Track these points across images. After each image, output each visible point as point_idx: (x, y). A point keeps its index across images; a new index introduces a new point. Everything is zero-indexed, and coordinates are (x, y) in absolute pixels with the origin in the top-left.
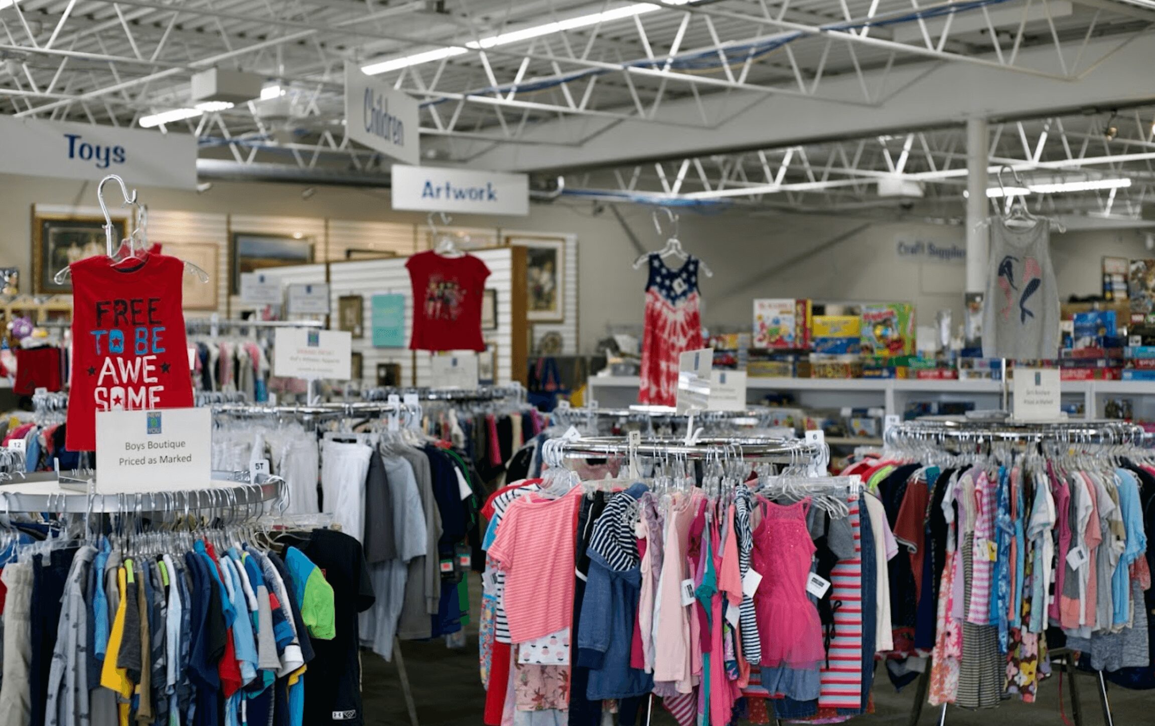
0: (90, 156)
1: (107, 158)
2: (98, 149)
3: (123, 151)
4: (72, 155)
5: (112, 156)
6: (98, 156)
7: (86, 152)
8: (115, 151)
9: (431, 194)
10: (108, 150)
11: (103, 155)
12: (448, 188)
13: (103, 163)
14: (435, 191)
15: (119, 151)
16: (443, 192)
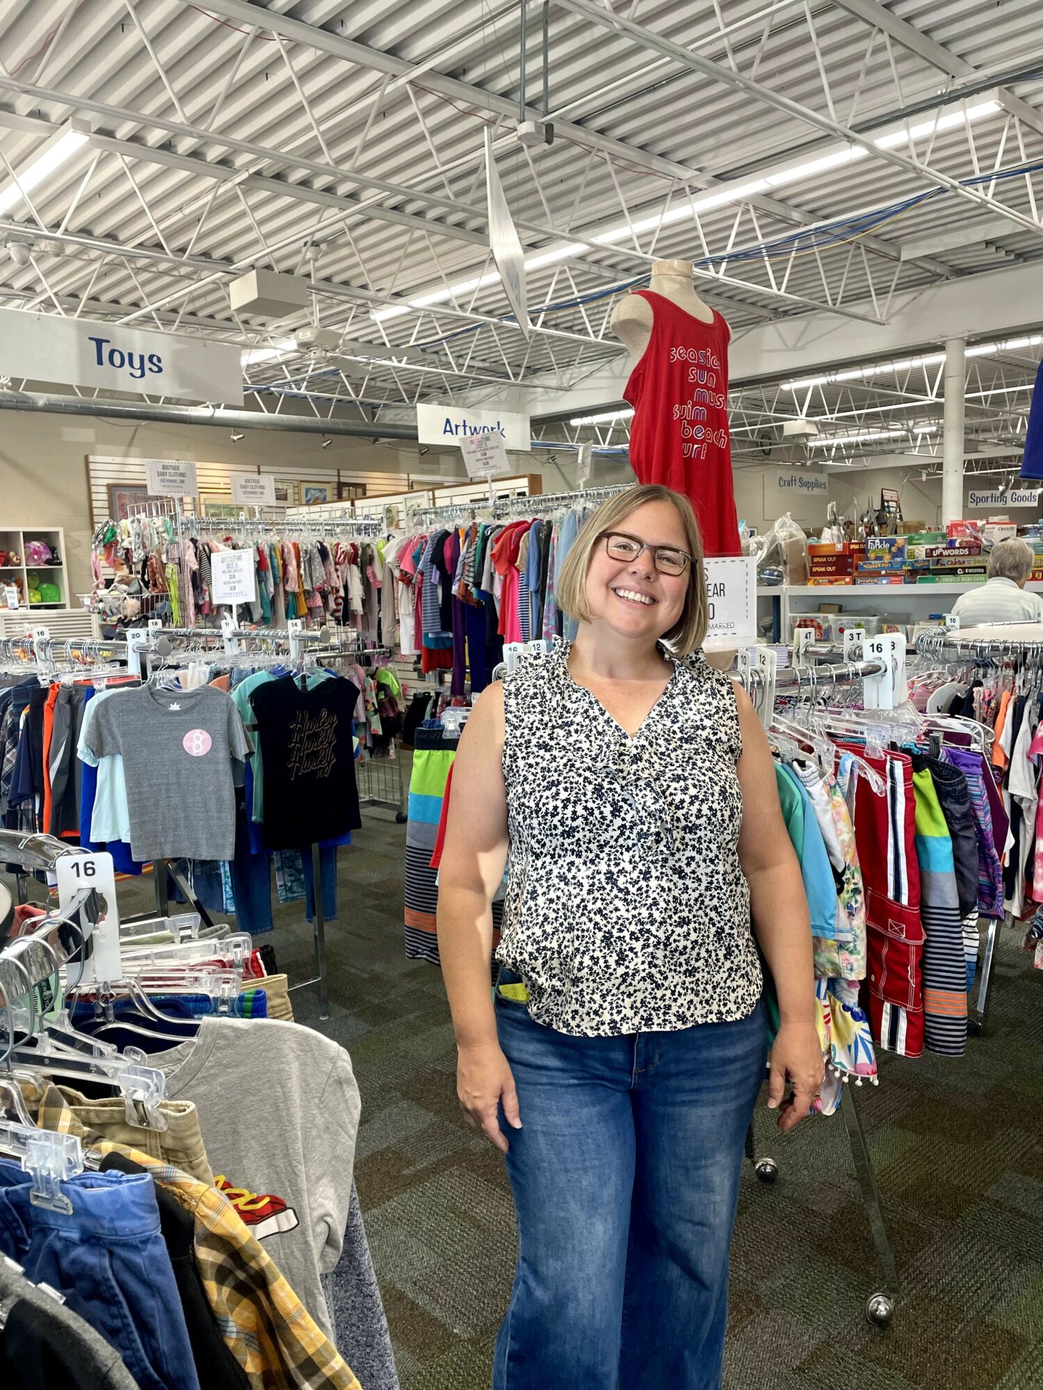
0: (122, 365)
1: (142, 367)
2: (131, 355)
3: (159, 360)
4: (100, 362)
5: (147, 365)
6: (131, 364)
7: (117, 359)
8: (151, 357)
9: (451, 430)
10: (142, 357)
11: (137, 363)
12: (465, 426)
13: (138, 373)
14: (454, 428)
15: (155, 360)
16: (461, 429)
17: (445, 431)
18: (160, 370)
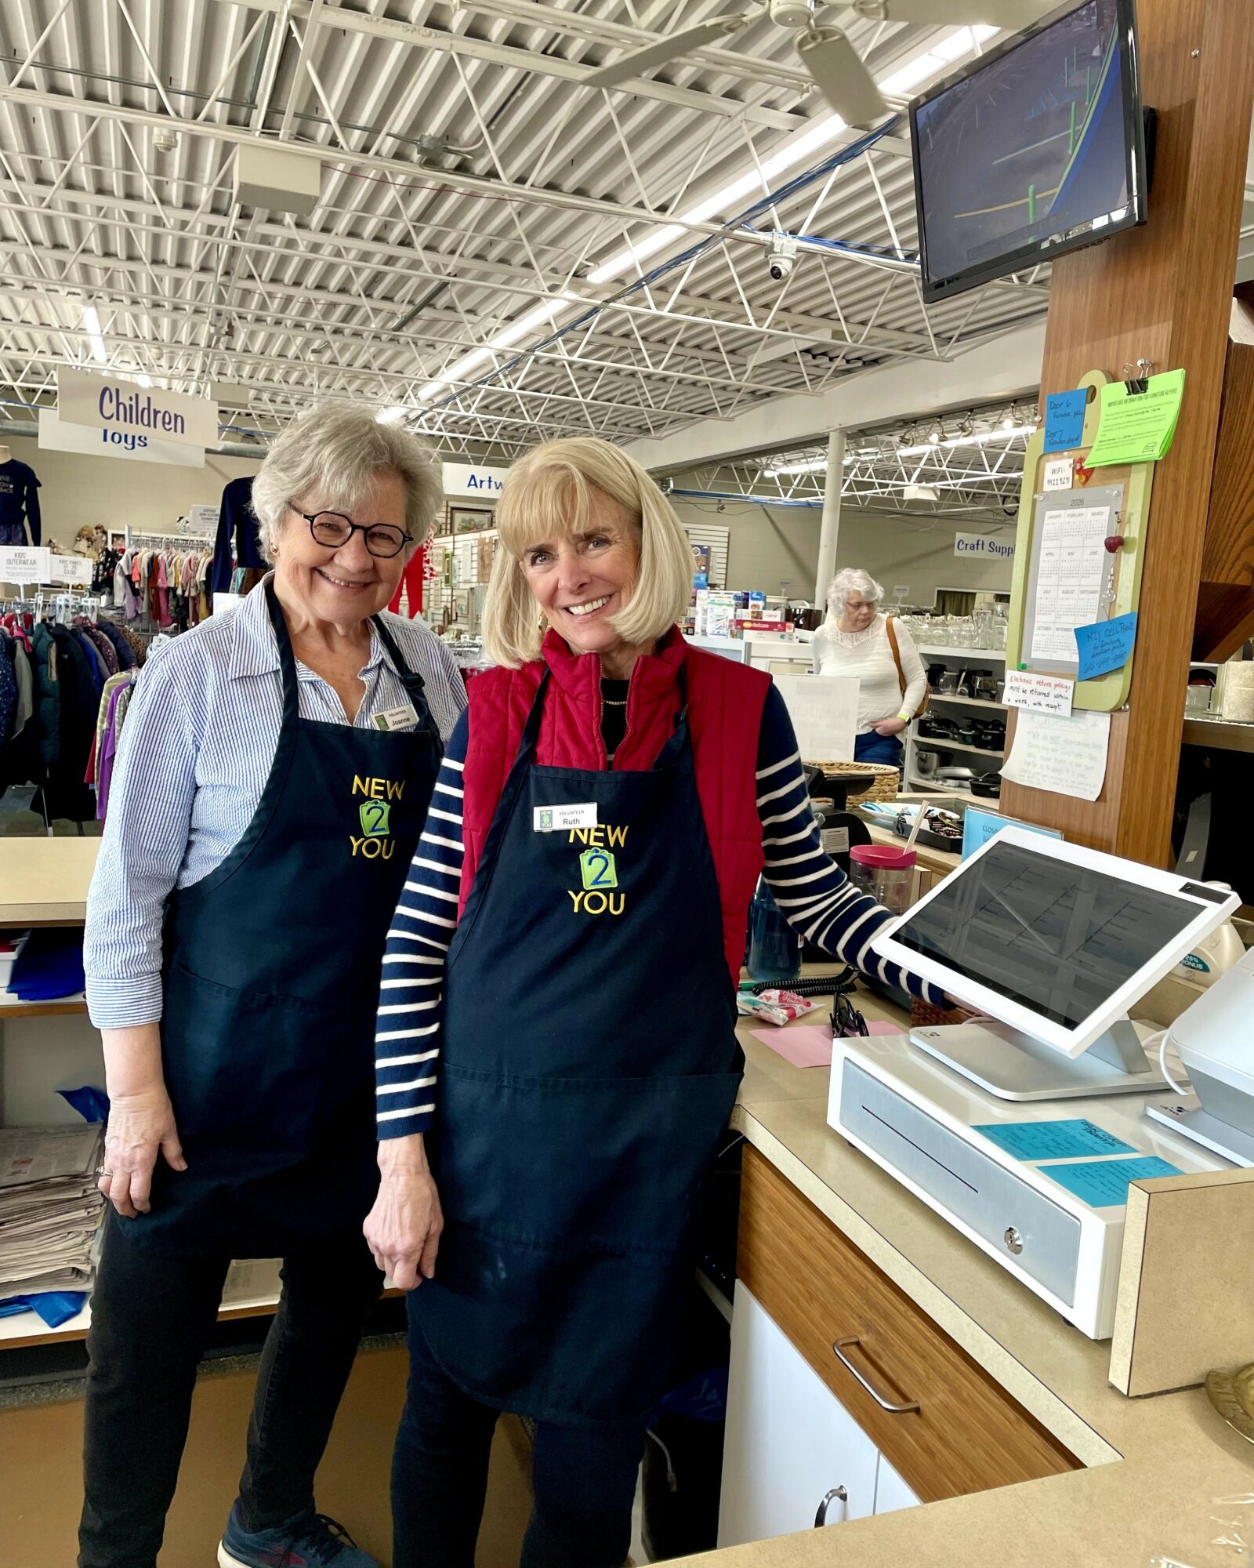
0: (120, 441)
1: (133, 443)
2: (126, 436)
3: (145, 439)
4: (105, 440)
5: (137, 441)
6: (126, 441)
7: (117, 438)
9: (476, 485)
10: (134, 437)
11: (130, 440)
12: (490, 481)
13: (130, 447)
14: (478, 484)
15: (142, 439)
16: (485, 484)
17: (469, 485)
18: (145, 445)
